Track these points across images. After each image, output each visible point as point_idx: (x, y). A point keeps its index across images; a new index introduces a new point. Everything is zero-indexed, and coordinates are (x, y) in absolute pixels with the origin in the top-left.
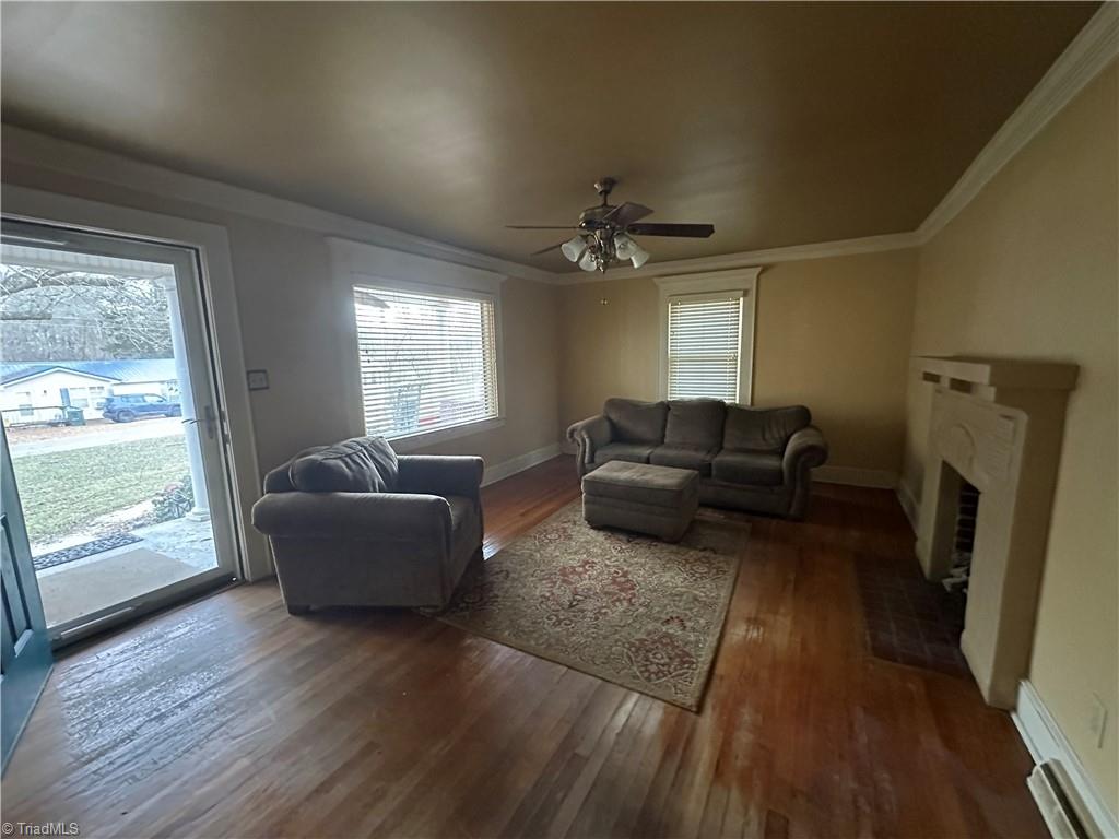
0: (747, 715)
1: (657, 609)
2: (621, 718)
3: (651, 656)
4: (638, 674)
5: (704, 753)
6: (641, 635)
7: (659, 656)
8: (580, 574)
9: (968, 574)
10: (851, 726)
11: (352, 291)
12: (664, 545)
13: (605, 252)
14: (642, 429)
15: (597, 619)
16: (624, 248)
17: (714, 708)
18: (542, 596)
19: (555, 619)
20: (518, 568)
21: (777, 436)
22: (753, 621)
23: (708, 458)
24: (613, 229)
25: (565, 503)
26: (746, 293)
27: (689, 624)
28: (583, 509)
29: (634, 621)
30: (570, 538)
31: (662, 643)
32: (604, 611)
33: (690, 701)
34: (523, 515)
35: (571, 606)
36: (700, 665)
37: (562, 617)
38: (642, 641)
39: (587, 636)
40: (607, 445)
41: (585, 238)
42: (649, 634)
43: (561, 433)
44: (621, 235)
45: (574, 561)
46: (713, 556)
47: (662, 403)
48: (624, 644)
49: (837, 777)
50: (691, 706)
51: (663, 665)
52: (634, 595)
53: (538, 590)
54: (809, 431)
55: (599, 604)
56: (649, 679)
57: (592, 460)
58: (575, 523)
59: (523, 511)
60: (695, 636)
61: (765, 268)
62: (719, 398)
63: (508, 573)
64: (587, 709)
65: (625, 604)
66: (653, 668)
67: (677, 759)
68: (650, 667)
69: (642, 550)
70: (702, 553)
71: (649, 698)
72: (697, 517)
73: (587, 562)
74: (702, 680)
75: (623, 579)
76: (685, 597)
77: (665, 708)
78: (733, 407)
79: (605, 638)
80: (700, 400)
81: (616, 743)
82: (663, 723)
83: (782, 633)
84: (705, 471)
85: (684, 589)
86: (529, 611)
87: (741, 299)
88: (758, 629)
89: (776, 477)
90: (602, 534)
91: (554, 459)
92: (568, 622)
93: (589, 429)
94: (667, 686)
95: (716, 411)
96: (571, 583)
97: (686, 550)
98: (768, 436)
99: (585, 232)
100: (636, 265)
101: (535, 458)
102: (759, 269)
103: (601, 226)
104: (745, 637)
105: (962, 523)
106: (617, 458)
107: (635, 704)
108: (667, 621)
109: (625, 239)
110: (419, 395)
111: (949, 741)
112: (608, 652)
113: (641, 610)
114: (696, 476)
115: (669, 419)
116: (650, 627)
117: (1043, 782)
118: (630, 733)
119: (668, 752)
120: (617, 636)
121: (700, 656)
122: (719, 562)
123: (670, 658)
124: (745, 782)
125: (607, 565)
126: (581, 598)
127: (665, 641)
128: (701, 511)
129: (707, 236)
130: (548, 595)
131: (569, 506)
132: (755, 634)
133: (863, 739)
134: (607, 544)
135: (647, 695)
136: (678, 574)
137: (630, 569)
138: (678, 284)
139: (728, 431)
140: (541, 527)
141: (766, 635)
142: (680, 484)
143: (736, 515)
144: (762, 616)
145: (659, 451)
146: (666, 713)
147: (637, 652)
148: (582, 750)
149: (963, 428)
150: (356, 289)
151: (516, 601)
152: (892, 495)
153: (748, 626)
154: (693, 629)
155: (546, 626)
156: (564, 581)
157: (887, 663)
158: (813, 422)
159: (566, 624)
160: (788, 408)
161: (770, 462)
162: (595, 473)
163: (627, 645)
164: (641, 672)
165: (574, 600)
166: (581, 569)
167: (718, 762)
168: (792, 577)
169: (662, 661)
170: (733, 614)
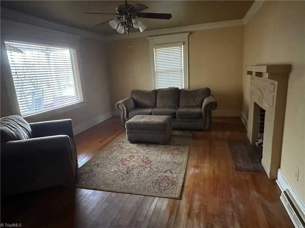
0: (197, 196)
1: (161, 168)
2: (153, 207)
3: (161, 184)
4: (157, 191)
5: (184, 211)
6: (157, 178)
7: (164, 184)
8: (129, 161)
9: (263, 140)
10: (230, 193)
11: (4, 44)
12: (161, 146)
13: (128, 25)
14: (147, 102)
15: (138, 175)
16: (136, 23)
17: (185, 197)
18: (114, 171)
19: (121, 178)
20: (103, 162)
21: (199, 100)
22: (196, 167)
23: (174, 111)
24: (130, 15)
25: (119, 134)
26: (184, 44)
27: (173, 171)
28: (127, 136)
29: (153, 174)
30: (122, 148)
31: (164, 179)
32: (141, 172)
33: (177, 196)
34: (100, 142)
35: (127, 173)
36: (179, 184)
37: (124, 177)
38: (157, 180)
39: (136, 182)
40: (133, 109)
41: (119, 19)
42: (159, 177)
43: (112, 106)
44: (134, 18)
45: (126, 156)
46: (179, 147)
47: (154, 90)
48: (150, 182)
49: (226, 209)
50: (177, 198)
51: (166, 187)
52: (151, 165)
53: (113, 169)
54: (211, 97)
55: (139, 170)
56: (161, 192)
57: (128, 116)
58: (123, 142)
59: (100, 140)
60: (176, 175)
61: (191, 33)
62: (177, 87)
63: (98, 165)
64: (140, 206)
65: (149, 168)
66: (162, 188)
67: (175, 215)
68: (161, 188)
69: (153, 148)
70: (175, 147)
71: (162, 198)
72: (172, 134)
73: (131, 156)
74: (181, 188)
75: (146, 160)
76: (170, 163)
77: (168, 200)
78: (182, 90)
79: (143, 181)
80: (168, 88)
81: (153, 214)
82: (168, 205)
83: (206, 169)
84: (174, 115)
85: (170, 160)
86: (110, 177)
87: (182, 46)
88: (198, 169)
89: (200, 116)
90: (135, 145)
91: (111, 118)
92: (127, 178)
93: (125, 103)
94: (168, 193)
95: (176, 92)
96: (126, 165)
97: (169, 146)
98: (196, 99)
99: (119, 16)
100: (141, 31)
101: (102, 118)
102: (188, 34)
103: (126, 14)
104: (194, 173)
105: (261, 124)
106: (138, 114)
107: (157, 201)
108: (165, 172)
109: (136, 20)
110: (43, 93)
111: (258, 191)
112: (145, 186)
113: (155, 169)
114: (171, 117)
115: (158, 96)
116: (159, 175)
117: (284, 196)
118: (157, 211)
119: (171, 213)
120: (147, 180)
121: (179, 181)
122: (182, 149)
123: (168, 184)
124: (198, 216)
125: (139, 156)
126: (131, 169)
127: (165, 179)
128: (174, 131)
129: (169, 19)
130: (117, 170)
131: (120, 136)
132: (197, 171)
133: (234, 196)
134: (138, 148)
135: (162, 197)
136: (167, 155)
137: (149, 156)
138: (158, 39)
139: (181, 100)
140: (109, 145)
141: (201, 170)
142: (165, 121)
143: (186, 132)
144: (199, 165)
145: (155, 110)
146: (169, 202)
147: (156, 184)
148: (141, 219)
149: (260, 89)
150: (6, 42)
151: (104, 175)
152: (239, 118)
153: (195, 169)
154: (175, 173)
155: (118, 181)
156: (123, 164)
157: (240, 172)
158: (211, 94)
159: (126, 179)
160: (202, 89)
161: (197, 110)
162: (130, 121)
163: (151, 182)
164: (158, 190)
165: (128, 170)
166: (129, 159)
167: (189, 212)
168: (208, 150)
169: (165, 185)
170: (189, 165)
